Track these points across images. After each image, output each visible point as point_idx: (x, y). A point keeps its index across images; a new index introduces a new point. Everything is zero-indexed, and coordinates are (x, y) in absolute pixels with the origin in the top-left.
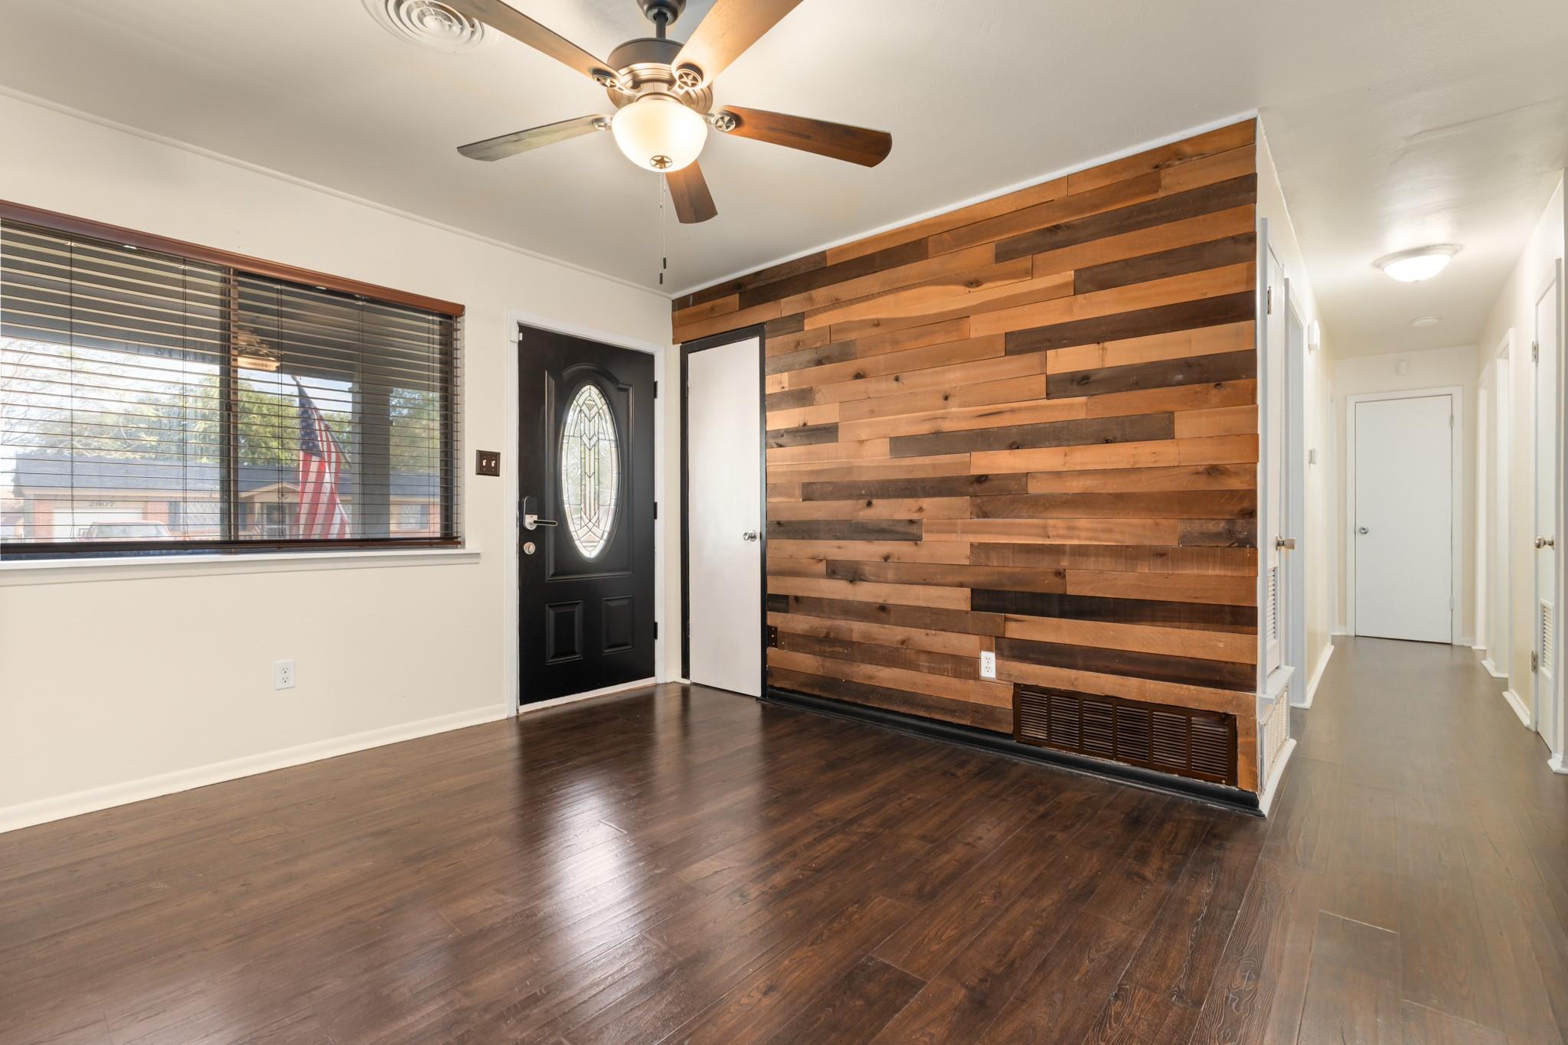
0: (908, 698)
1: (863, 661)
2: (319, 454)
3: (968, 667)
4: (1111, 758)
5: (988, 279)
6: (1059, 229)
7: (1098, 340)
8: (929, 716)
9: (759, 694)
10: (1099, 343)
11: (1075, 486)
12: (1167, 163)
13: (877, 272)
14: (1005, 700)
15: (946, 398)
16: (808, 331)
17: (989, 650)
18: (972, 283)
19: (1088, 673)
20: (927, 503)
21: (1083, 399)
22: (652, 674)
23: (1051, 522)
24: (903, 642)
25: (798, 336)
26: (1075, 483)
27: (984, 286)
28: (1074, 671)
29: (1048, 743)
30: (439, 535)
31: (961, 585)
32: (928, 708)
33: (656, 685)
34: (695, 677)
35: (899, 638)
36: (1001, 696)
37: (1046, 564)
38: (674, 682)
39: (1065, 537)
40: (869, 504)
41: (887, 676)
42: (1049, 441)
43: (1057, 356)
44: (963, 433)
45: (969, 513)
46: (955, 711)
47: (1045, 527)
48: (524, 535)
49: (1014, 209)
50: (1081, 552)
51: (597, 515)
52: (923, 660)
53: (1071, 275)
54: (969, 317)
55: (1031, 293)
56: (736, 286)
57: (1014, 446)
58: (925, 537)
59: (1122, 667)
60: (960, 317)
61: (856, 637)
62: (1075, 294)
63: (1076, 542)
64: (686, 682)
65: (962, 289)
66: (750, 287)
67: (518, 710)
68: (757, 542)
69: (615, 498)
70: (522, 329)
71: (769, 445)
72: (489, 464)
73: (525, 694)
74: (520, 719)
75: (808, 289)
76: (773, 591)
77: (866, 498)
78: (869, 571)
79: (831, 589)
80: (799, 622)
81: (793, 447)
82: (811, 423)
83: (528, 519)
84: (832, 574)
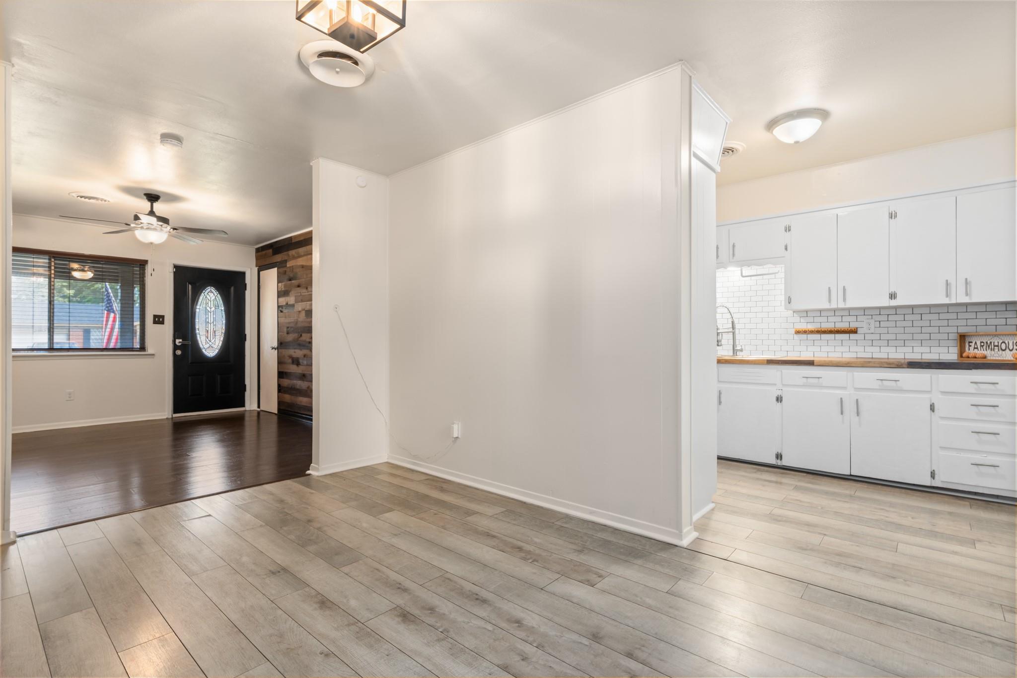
2: (114, 312)
9: (276, 412)
16: (289, 267)
22: (243, 406)
25: (284, 269)
30: (139, 347)
33: (245, 411)
34: (262, 408)
38: (255, 409)
40: (301, 335)
48: (176, 348)
51: (214, 339)
64: (259, 410)
66: (275, 247)
67: (172, 415)
68: (276, 351)
69: (224, 332)
70: (176, 267)
71: (279, 311)
72: (159, 320)
73: (176, 410)
74: (174, 419)
75: (288, 250)
76: (280, 370)
77: (300, 333)
78: (301, 361)
79: (293, 369)
80: (286, 382)
81: (285, 313)
82: (289, 303)
83: (177, 341)
84: (293, 363)
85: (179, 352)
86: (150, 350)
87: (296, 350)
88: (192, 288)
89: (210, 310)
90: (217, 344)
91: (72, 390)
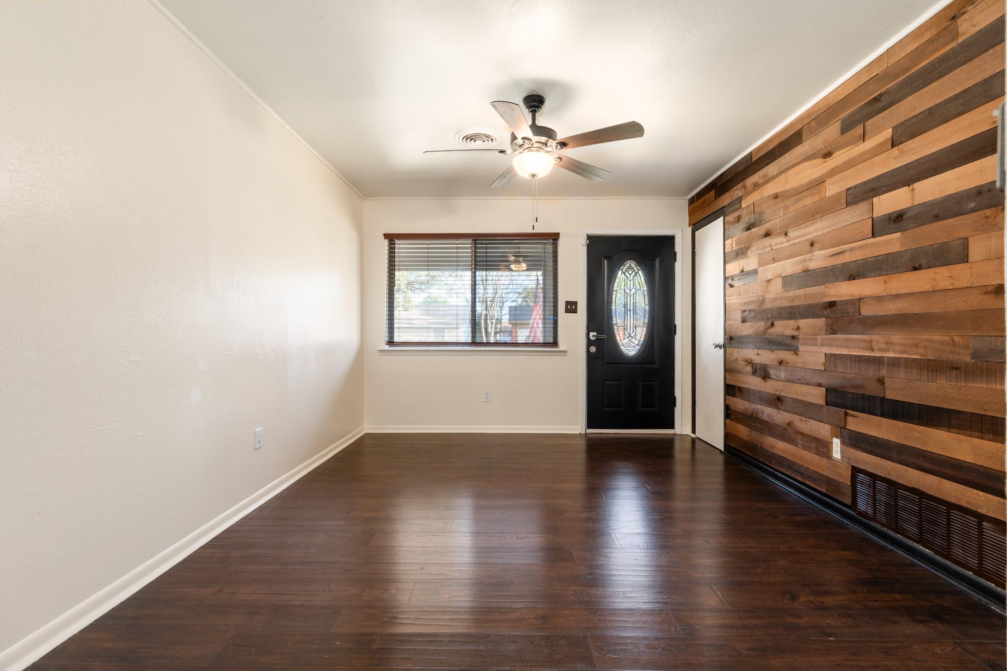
0: (791, 465)
1: (769, 435)
3: (823, 448)
4: (918, 542)
5: (837, 150)
6: (881, 96)
7: (908, 183)
8: (802, 481)
9: (722, 449)
10: (909, 186)
11: (891, 308)
12: (962, 11)
13: (776, 159)
14: (845, 478)
15: (812, 245)
16: (745, 208)
17: (837, 437)
18: (827, 155)
19: (900, 466)
20: (802, 322)
21: (897, 235)
22: (672, 427)
23: (875, 337)
24: (789, 424)
25: (738, 213)
26: (891, 306)
27: (834, 155)
28: (890, 463)
29: (874, 519)
30: (550, 341)
31: (820, 385)
32: (802, 474)
33: (675, 434)
34: (698, 433)
35: (787, 421)
36: (844, 474)
37: (871, 372)
38: (688, 435)
39: (884, 350)
40: (772, 324)
41: (780, 447)
42: (874, 271)
43: (880, 201)
44: (822, 269)
45: (824, 330)
46: (816, 480)
47: (870, 342)
48: (590, 343)
49: (852, 90)
50: (895, 363)
51: (635, 332)
52: (799, 439)
53: (890, 132)
54: (825, 181)
55: (864, 153)
56: (712, 186)
57: (852, 277)
58: (802, 348)
59: (925, 465)
60: (820, 182)
61: (765, 417)
62: (892, 147)
63: (892, 355)
64: (694, 436)
65: (820, 160)
66: (719, 184)
67: (586, 431)
68: (723, 350)
69: (646, 322)
70: (589, 237)
71: (727, 286)
72: (571, 307)
73: (590, 424)
74: (587, 435)
75: (743, 179)
76: (728, 382)
77: (771, 320)
78: (772, 372)
79: (753, 383)
80: (739, 404)
81: (739, 287)
82: (745, 270)
83: (591, 334)
84: (754, 373)
85: (593, 349)
86: (562, 346)
87: (761, 352)
88: (608, 264)
89: (629, 293)
90: (638, 337)
91: (489, 391)
